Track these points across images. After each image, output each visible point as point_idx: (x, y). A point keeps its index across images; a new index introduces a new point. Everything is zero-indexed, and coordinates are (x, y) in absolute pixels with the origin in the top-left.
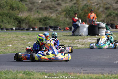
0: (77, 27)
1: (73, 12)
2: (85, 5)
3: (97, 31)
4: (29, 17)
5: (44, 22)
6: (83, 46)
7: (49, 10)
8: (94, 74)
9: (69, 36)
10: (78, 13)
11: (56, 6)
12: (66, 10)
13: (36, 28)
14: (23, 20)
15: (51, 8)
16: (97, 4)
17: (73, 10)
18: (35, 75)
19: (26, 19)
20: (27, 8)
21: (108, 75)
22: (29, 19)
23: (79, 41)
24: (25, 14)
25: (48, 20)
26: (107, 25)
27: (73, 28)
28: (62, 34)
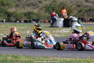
0: (54, 20)
1: (51, 8)
2: (61, 3)
3: (71, 24)
4: (16, 12)
5: (28, 16)
6: (60, 36)
7: (32, 6)
8: (69, 58)
9: (48, 27)
10: (56, 9)
11: (38, 3)
12: (46, 7)
13: (22, 21)
14: (12, 14)
15: (34, 5)
16: (71, 3)
17: (51, 7)
18: (21, 58)
19: (14, 13)
20: (15, 4)
21: (79, 59)
22: (17, 14)
23: (56, 31)
24: (13, 9)
25: (31, 14)
26: (79, 19)
27: (51, 21)
28: (43, 26)
